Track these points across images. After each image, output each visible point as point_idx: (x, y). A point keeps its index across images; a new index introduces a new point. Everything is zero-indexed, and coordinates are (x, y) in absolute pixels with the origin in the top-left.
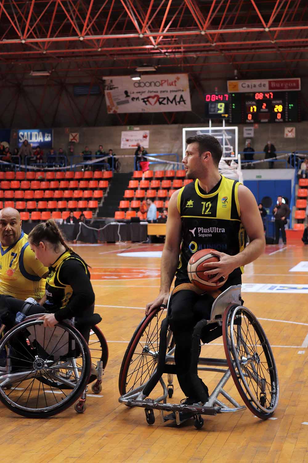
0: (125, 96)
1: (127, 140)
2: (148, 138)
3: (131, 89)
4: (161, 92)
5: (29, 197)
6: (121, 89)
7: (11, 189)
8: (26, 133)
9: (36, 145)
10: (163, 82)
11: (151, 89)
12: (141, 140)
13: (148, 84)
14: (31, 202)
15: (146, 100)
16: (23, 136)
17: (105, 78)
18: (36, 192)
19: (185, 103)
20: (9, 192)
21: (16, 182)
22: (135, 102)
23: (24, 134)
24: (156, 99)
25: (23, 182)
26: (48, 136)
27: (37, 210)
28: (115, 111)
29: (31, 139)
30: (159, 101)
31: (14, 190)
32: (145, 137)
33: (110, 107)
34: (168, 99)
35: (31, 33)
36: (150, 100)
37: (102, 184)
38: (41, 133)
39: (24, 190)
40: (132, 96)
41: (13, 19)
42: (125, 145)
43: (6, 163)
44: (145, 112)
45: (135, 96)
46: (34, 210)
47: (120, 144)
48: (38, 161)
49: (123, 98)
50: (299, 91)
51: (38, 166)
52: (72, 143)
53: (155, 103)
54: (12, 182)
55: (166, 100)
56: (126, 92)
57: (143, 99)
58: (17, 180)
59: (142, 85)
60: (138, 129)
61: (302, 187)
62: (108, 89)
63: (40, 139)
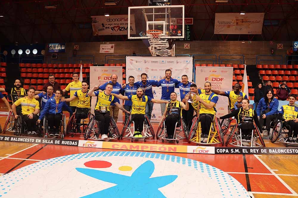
0: (102, 26)
1: (103, 49)
2: (113, 48)
3: (105, 22)
4: (121, 24)
6: (101, 23)
7: (37, 73)
8: (52, 45)
9: (57, 51)
10: (122, 19)
11: (115, 22)
12: (110, 49)
13: (114, 20)
15: (113, 29)
16: (51, 47)
17: (92, 17)
19: (133, 31)
21: (41, 69)
22: (107, 30)
24: (118, 27)
25: (45, 69)
26: (63, 47)
28: (97, 34)
29: (55, 48)
30: (120, 29)
31: (39, 73)
32: (112, 47)
33: (95, 32)
34: (124, 28)
36: (115, 28)
37: (86, 71)
38: (60, 45)
39: (44, 73)
40: (106, 26)
42: (102, 51)
44: (113, 35)
45: (107, 26)
47: (99, 51)
49: (101, 27)
50: (192, 25)
52: (75, 50)
53: (118, 30)
54: (39, 69)
55: (123, 28)
56: (103, 24)
57: (111, 28)
59: (111, 20)
60: (108, 43)
62: (93, 23)
63: (59, 48)
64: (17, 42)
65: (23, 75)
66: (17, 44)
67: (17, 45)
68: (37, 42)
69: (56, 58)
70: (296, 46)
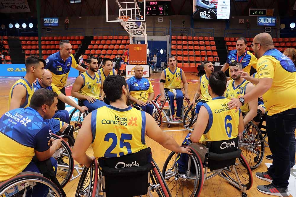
7: (35, 45)
9: (52, 25)
16: (45, 21)
23: (46, 20)
26: (57, 21)
29: (49, 22)
37: (78, 42)
38: (53, 19)
50: (170, 1)
61: (173, 44)
63: (53, 22)
65: (24, 47)
67: (13, 19)
68: (32, 17)
69: (51, 31)
70: (260, 21)
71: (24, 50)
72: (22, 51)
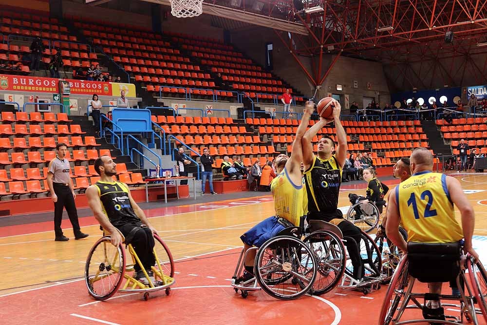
5: (478, 137)
7: (464, 131)
8: (473, 89)
9: (481, 97)
14: (480, 141)
16: (471, 91)
18: (483, 132)
20: (463, 133)
21: (467, 126)
25: (473, 126)
27: (485, 146)
29: (477, 93)
31: (467, 132)
35: (478, 15)
38: (485, 88)
39: (474, 131)
41: (464, 5)
43: (458, 112)
46: (482, 146)
48: (483, 109)
51: (484, 113)
54: (465, 126)
58: (468, 124)
63: (484, 92)
64: (415, 87)
65: (448, 136)
66: (415, 90)
67: (415, 92)
68: (447, 86)
71: (448, 140)
72: (445, 142)
